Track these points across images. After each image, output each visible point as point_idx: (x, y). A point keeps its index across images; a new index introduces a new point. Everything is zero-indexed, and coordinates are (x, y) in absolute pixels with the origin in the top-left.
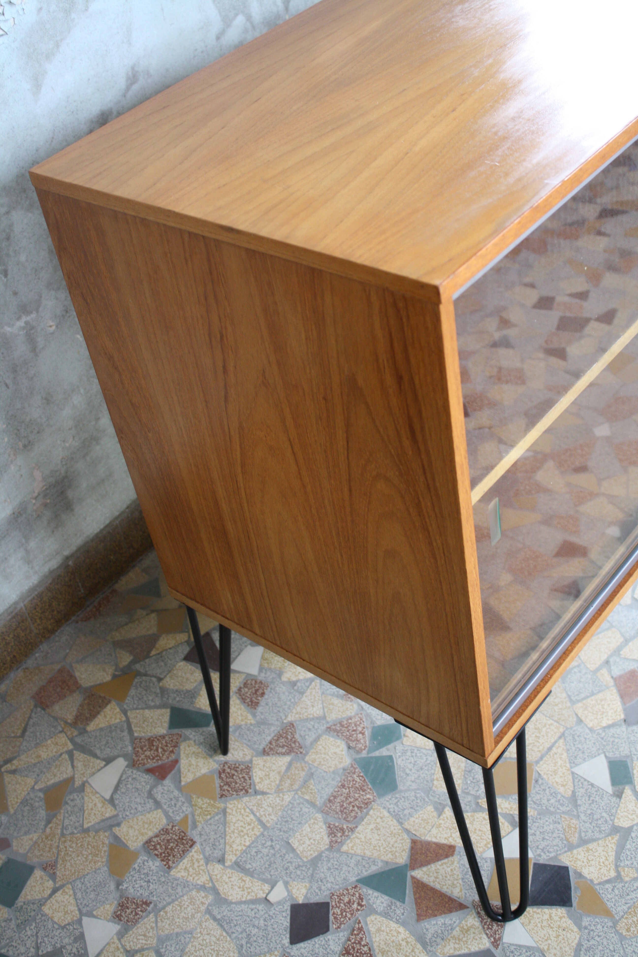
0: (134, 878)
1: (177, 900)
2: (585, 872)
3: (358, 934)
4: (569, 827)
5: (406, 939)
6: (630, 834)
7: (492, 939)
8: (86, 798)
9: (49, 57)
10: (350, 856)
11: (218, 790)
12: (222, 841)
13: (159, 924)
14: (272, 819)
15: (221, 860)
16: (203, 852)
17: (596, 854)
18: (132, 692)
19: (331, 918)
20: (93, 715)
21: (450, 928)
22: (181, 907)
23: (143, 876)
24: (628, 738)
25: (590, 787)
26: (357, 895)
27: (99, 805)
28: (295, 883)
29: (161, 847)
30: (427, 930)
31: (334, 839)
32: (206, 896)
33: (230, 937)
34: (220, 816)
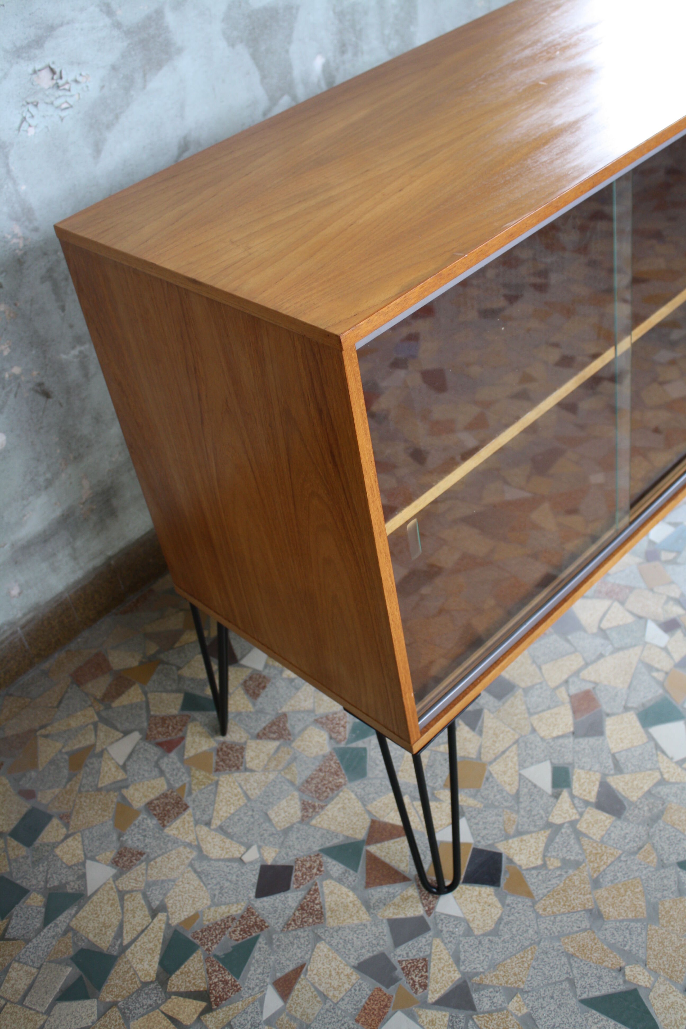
0: (133, 833)
1: (166, 853)
2: (516, 859)
3: (313, 894)
4: (509, 820)
5: (353, 901)
6: (560, 830)
7: (427, 908)
8: (103, 763)
9: (109, 126)
10: (317, 829)
11: (214, 765)
12: (211, 808)
13: (149, 872)
14: (256, 793)
15: (208, 824)
16: (194, 815)
17: (528, 844)
18: (155, 677)
19: (293, 879)
20: (119, 694)
21: (392, 895)
22: (169, 859)
23: (141, 831)
24: (574, 748)
25: (533, 787)
26: (318, 862)
27: (113, 769)
28: (267, 847)
29: (160, 808)
30: (372, 896)
31: (305, 814)
32: (191, 852)
33: (206, 886)
34: (212, 787)
